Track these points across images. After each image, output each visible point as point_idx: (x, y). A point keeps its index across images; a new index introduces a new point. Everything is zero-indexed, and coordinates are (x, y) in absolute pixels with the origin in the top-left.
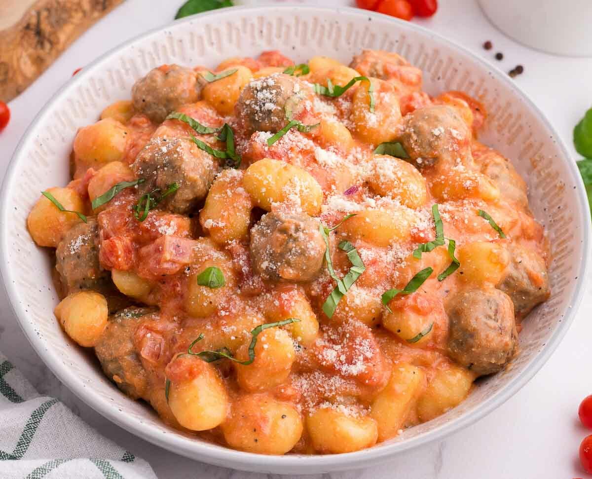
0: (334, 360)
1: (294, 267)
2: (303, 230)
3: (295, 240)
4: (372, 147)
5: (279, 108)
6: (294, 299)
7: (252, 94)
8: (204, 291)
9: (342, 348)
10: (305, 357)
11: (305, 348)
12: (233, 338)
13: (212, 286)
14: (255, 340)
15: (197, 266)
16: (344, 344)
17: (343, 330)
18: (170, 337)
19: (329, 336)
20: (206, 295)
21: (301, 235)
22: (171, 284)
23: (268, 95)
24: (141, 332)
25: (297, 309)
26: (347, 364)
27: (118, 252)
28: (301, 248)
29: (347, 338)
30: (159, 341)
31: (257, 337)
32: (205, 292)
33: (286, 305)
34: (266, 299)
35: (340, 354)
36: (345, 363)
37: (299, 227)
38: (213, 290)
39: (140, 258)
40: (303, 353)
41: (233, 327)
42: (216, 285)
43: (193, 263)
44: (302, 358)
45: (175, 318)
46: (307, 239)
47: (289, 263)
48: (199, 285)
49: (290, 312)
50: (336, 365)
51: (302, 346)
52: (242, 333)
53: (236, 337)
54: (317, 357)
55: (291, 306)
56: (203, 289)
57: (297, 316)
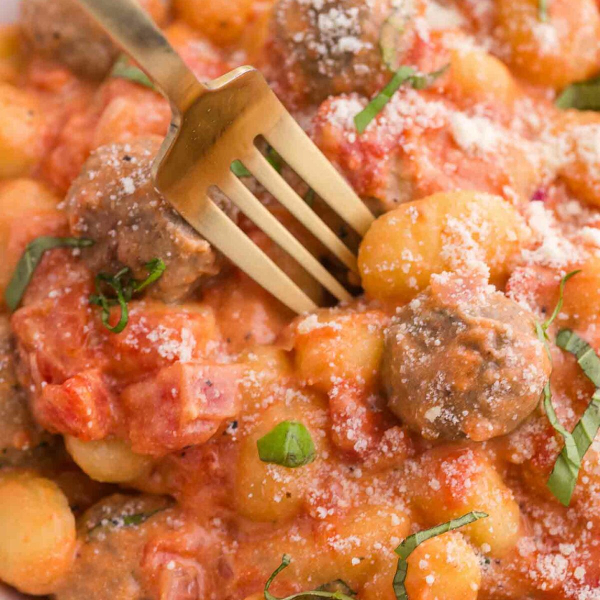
0: (562, 578)
1: (497, 418)
2: (513, 342)
3: (500, 363)
4: (550, 94)
5: (369, 46)
6: (468, 471)
7: (304, 18)
8: (277, 474)
9: (577, 549)
10: (499, 580)
11: (498, 563)
12: (355, 561)
13: (292, 463)
14: (403, 566)
15: (251, 418)
16: (581, 543)
17: (579, 515)
18: (212, 562)
19: (545, 530)
20: (279, 480)
21: (508, 352)
22: (199, 457)
23: (343, 21)
24: (155, 560)
25: (478, 492)
26: (588, 587)
27: (85, 412)
28: (510, 382)
29: (588, 531)
30: (191, 573)
31: (409, 560)
32: (276, 476)
33: (455, 487)
34: (410, 474)
35: (574, 564)
36: (584, 584)
37: (503, 336)
38: (293, 469)
39: (128, 412)
40: (494, 574)
41: (352, 538)
42: (298, 460)
43: (242, 413)
44: (493, 583)
45: (217, 522)
46: (523, 361)
47: (486, 411)
48: (262, 460)
49: (465, 501)
50: (566, 588)
51: (491, 561)
52: (373, 549)
53: (362, 559)
54: (527, 576)
55: (465, 488)
56: (272, 469)
57: (479, 507)
